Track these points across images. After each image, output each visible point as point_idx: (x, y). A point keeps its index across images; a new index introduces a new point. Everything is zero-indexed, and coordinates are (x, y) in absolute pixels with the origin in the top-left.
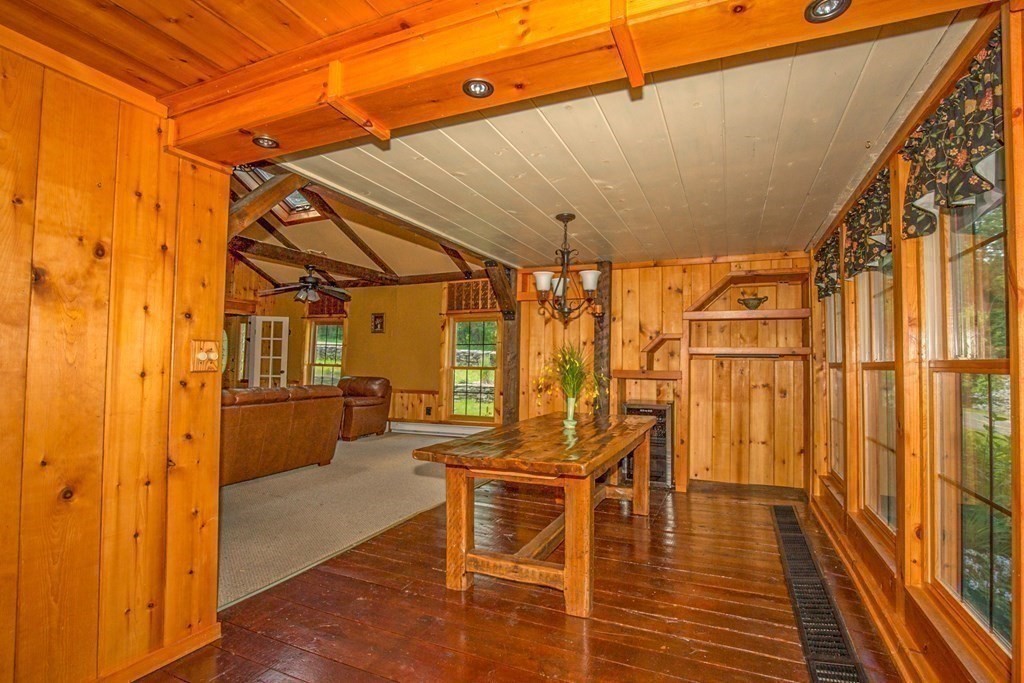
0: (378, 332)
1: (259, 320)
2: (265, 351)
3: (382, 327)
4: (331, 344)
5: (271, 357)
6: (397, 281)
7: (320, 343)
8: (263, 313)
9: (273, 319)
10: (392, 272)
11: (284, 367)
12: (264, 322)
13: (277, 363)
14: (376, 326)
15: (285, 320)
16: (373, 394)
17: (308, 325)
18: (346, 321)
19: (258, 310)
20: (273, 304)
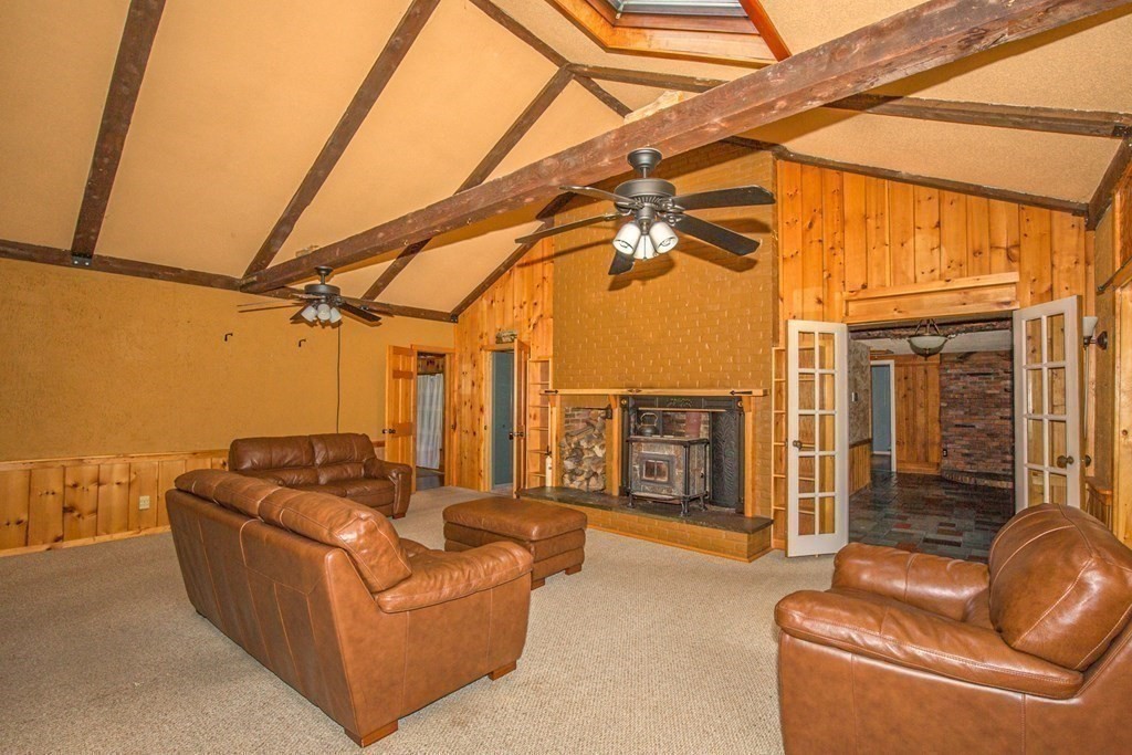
19: (1025, 292)
20: (1081, 268)
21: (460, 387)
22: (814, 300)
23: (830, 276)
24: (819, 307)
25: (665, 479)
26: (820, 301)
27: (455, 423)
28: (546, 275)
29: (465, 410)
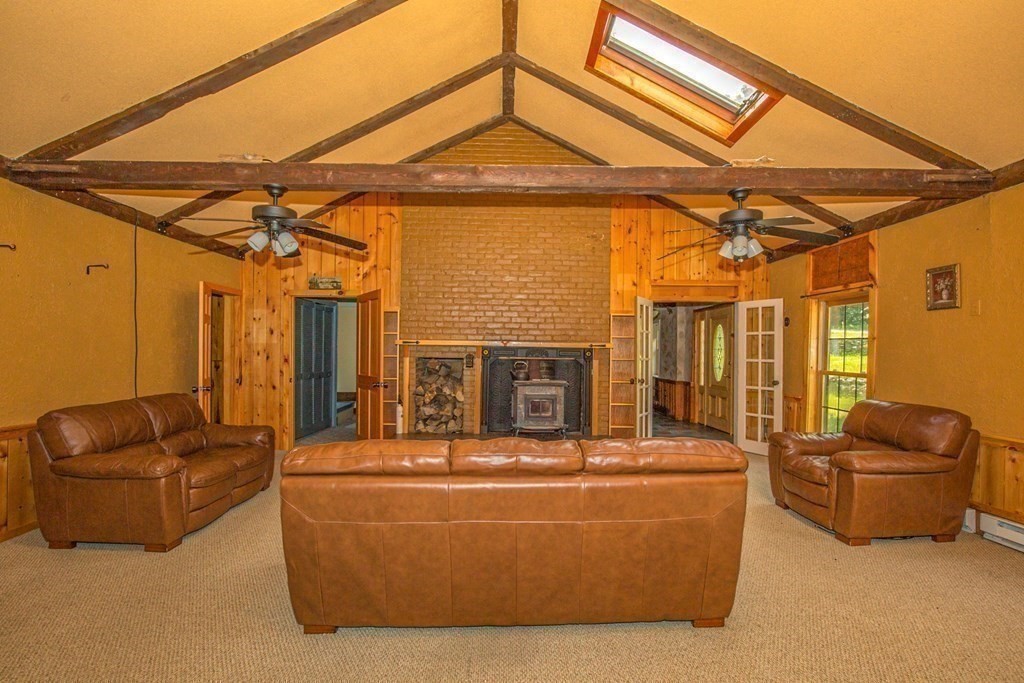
0: (944, 307)
1: (743, 307)
2: (752, 352)
3: (952, 296)
4: (854, 334)
5: (760, 360)
6: (985, 184)
7: (836, 333)
8: (751, 296)
9: (759, 304)
10: (968, 165)
11: (778, 374)
12: (748, 309)
13: (769, 369)
14: (937, 294)
15: (778, 304)
16: (922, 448)
17: (814, 308)
18: (874, 293)
19: (742, 292)
20: (765, 282)
21: (248, 334)
22: (631, 283)
23: (641, 267)
24: (634, 288)
25: (550, 414)
26: (635, 284)
27: (241, 377)
28: (382, 225)
29: (259, 361)
